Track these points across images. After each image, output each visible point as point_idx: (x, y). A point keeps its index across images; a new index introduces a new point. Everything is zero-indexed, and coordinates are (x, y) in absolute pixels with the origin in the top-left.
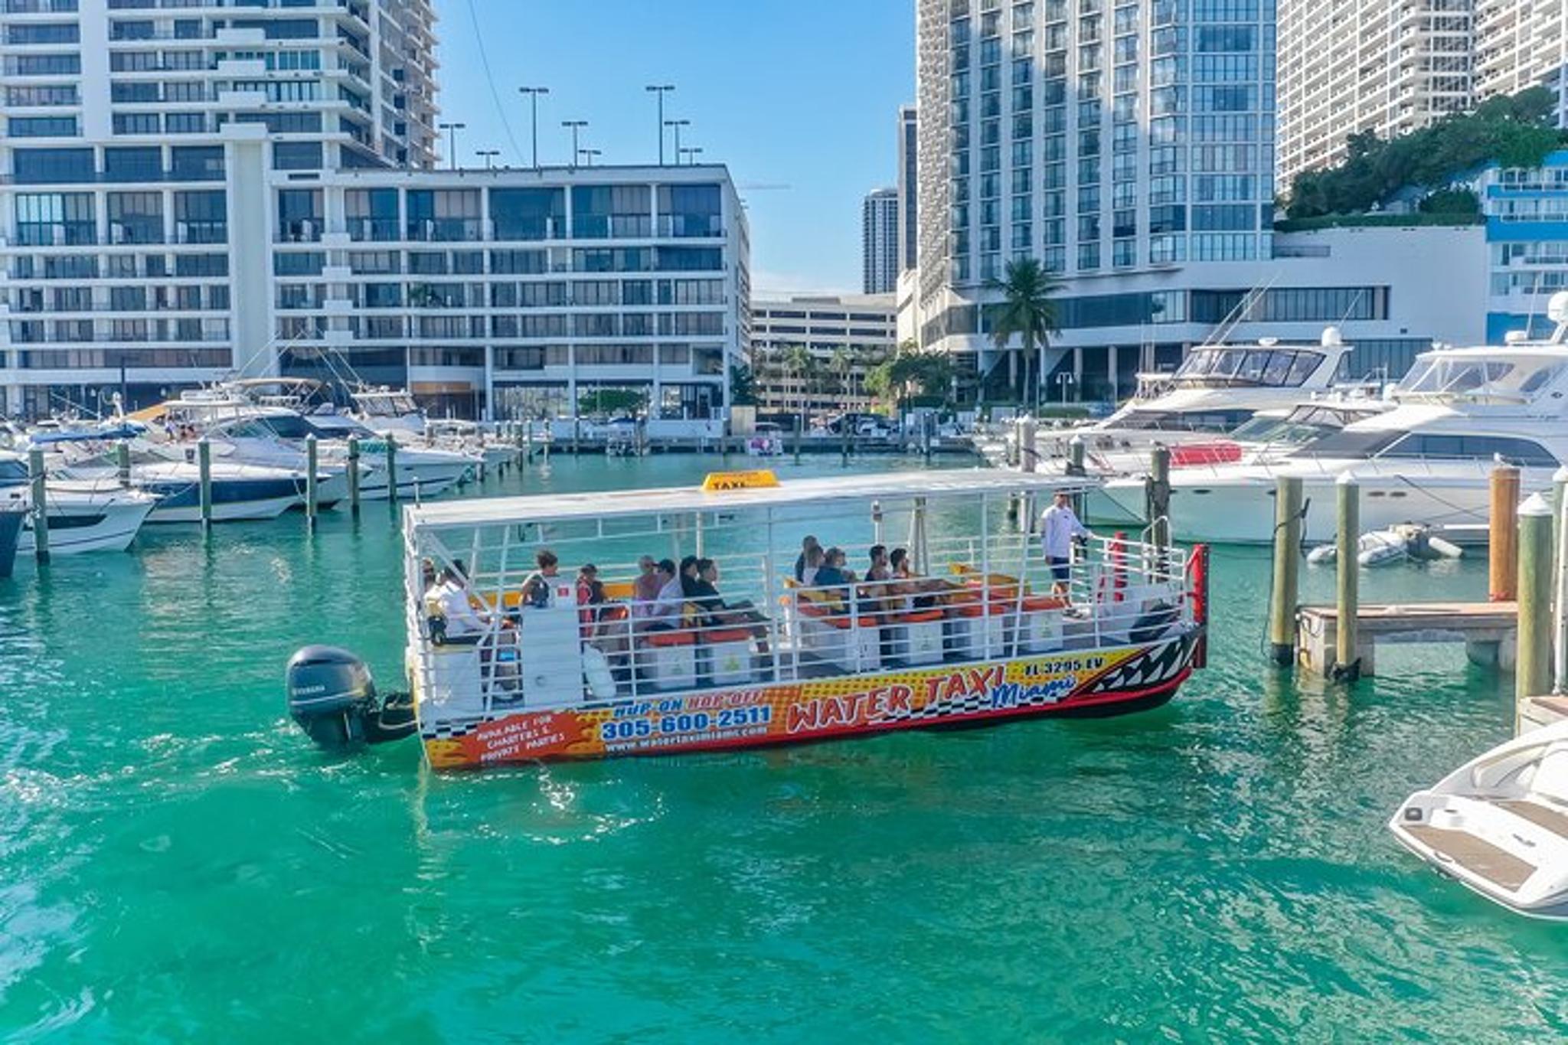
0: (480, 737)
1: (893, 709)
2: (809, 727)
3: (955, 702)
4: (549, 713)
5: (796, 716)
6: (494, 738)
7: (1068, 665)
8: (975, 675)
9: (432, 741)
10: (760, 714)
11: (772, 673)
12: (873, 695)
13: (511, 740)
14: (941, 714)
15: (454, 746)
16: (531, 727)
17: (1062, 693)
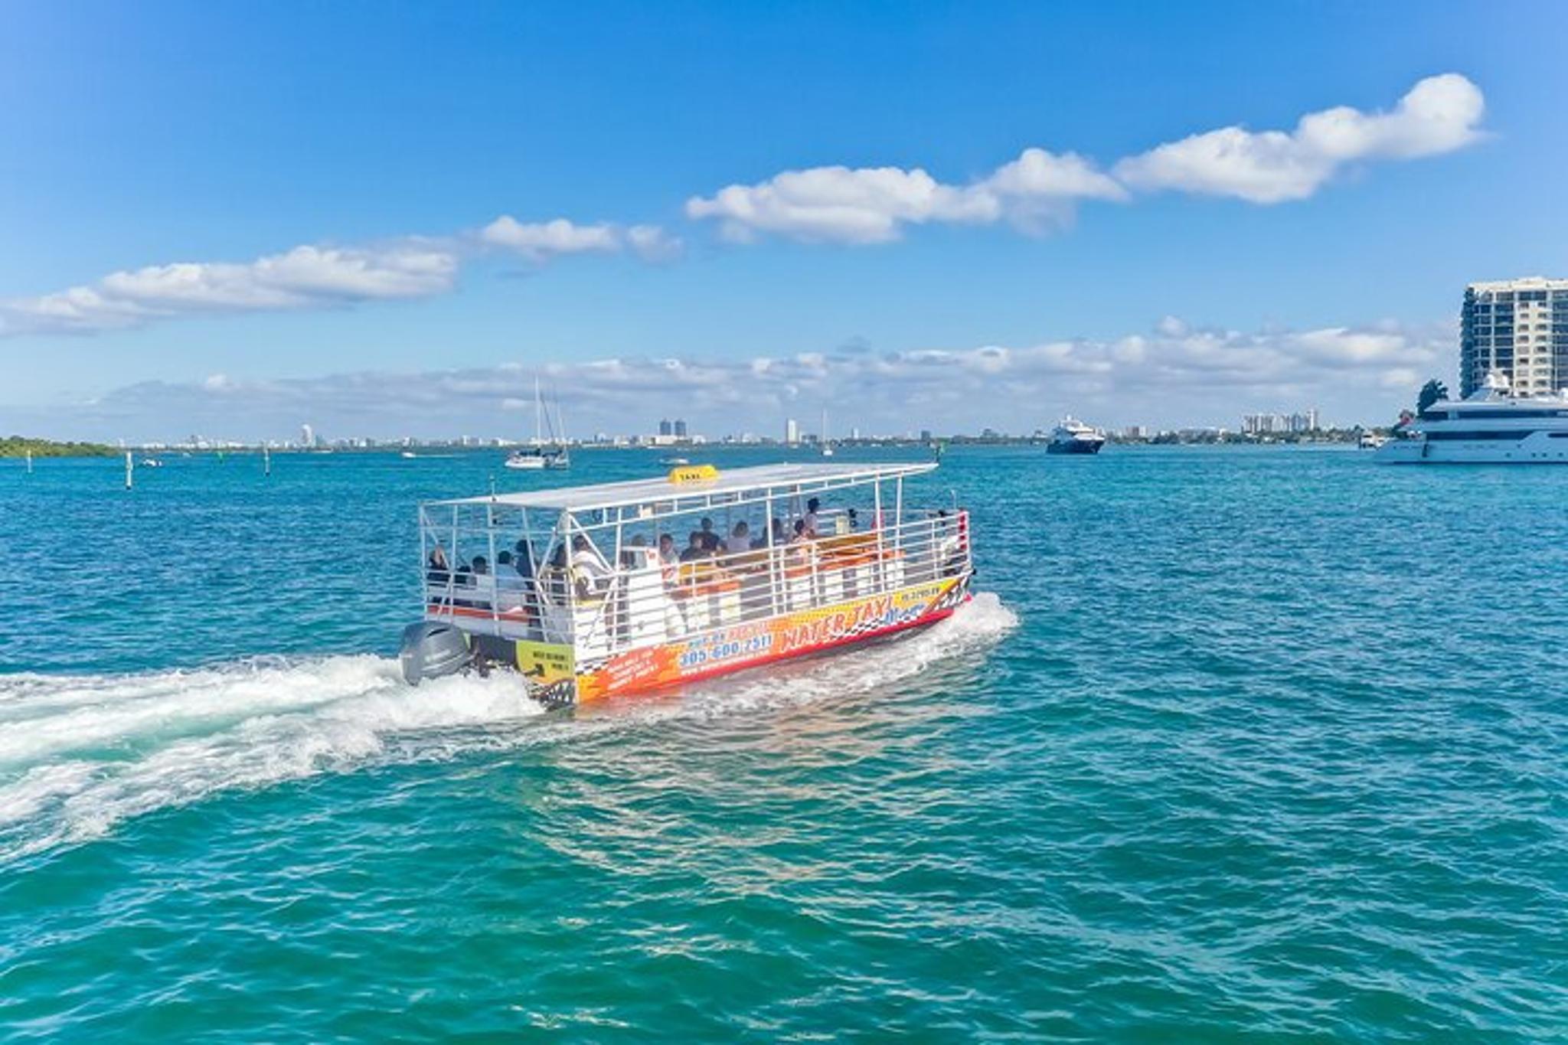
0: (611, 670)
1: (835, 630)
2: (793, 648)
3: (867, 623)
4: (651, 648)
5: (786, 639)
6: (618, 671)
7: (922, 593)
8: (878, 602)
9: (581, 677)
10: (767, 640)
11: (771, 609)
12: (826, 621)
13: (628, 671)
14: (860, 633)
15: (594, 679)
16: (640, 660)
17: (919, 613)
